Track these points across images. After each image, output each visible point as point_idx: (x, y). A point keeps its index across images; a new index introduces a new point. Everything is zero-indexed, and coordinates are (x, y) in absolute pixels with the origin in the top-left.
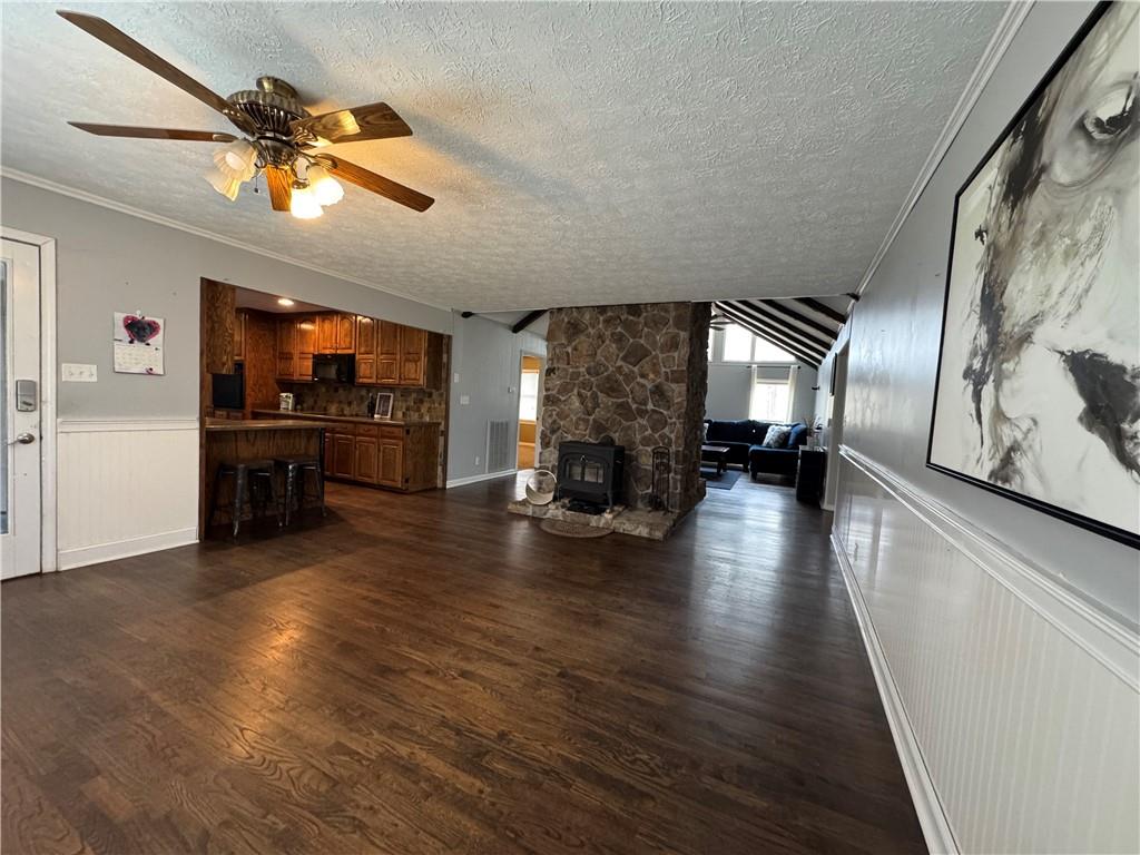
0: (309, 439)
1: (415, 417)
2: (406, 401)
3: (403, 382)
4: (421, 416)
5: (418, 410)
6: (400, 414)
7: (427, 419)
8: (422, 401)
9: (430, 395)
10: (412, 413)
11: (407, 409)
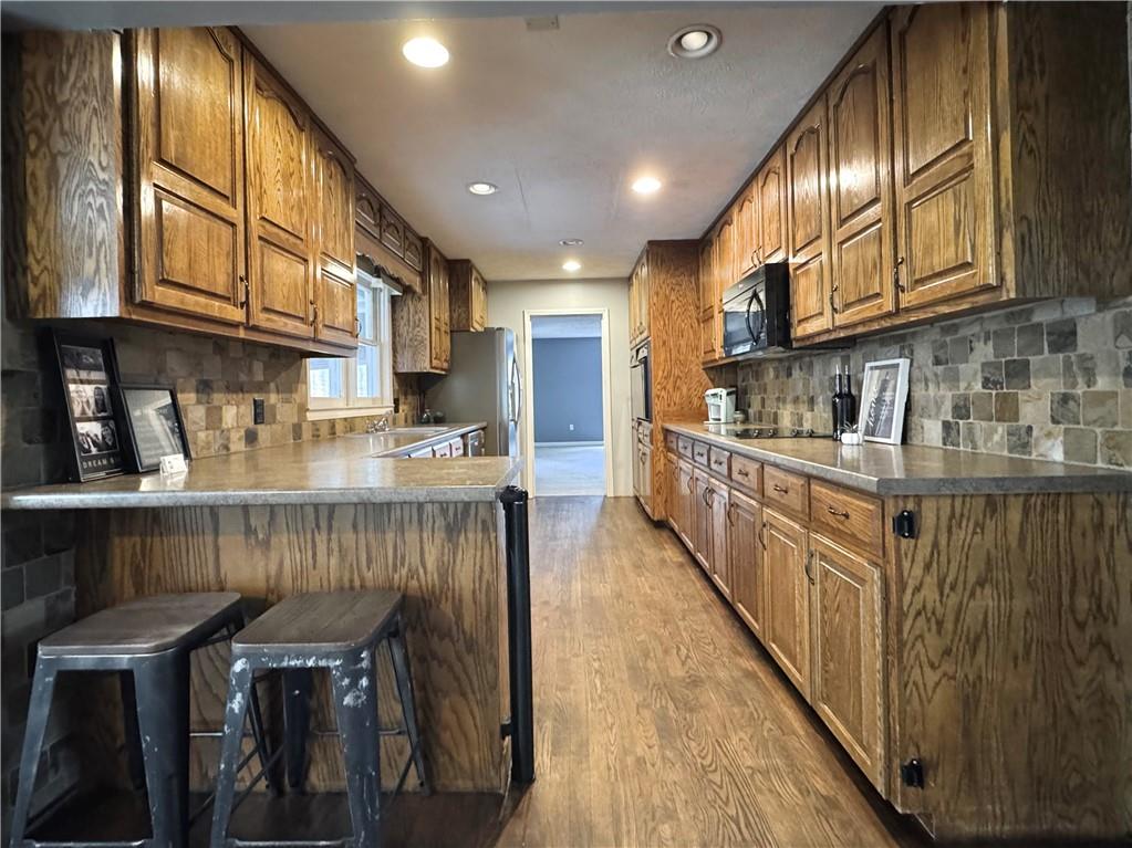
0: (453, 531)
1: (992, 440)
2: (953, 379)
3: (907, 299)
4: (1022, 440)
5: (1007, 410)
6: (931, 431)
7: (1053, 453)
8: (1018, 372)
9: (1064, 337)
10: (980, 426)
11: (961, 410)
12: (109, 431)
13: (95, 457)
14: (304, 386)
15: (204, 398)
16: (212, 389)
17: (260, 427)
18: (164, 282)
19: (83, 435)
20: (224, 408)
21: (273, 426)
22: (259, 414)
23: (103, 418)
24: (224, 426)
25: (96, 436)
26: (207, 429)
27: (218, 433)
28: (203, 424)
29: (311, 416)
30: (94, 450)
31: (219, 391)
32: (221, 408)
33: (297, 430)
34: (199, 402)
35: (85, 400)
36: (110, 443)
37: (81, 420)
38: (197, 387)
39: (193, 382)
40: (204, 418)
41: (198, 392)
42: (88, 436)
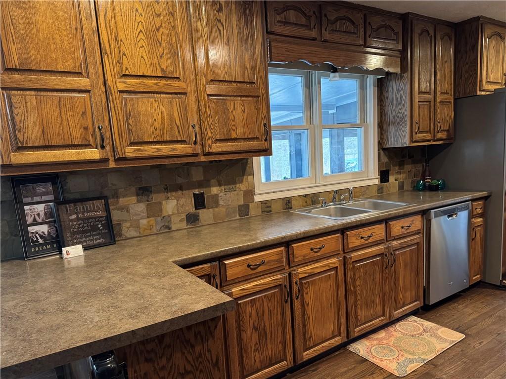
12: (55, 229)
13: (42, 245)
14: (250, 178)
15: (145, 198)
16: (151, 192)
17: (201, 212)
18: (20, 149)
19: (32, 233)
20: (164, 202)
21: (216, 209)
22: (200, 202)
23: (50, 222)
24: (165, 214)
25: (43, 233)
26: (148, 217)
27: (159, 219)
28: (145, 214)
29: (257, 198)
30: (41, 241)
31: (158, 192)
32: (160, 203)
33: (244, 210)
34: (139, 201)
35: (35, 213)
36: (54, 236)
37: (30, 225)
38: (137, 193)
39: (133, 189)
40: (145, 211)
41: (138, 195)
42: (37, 233)
